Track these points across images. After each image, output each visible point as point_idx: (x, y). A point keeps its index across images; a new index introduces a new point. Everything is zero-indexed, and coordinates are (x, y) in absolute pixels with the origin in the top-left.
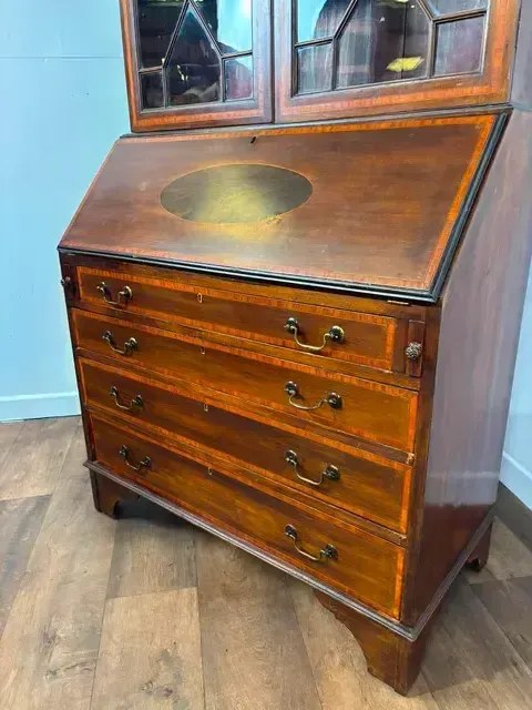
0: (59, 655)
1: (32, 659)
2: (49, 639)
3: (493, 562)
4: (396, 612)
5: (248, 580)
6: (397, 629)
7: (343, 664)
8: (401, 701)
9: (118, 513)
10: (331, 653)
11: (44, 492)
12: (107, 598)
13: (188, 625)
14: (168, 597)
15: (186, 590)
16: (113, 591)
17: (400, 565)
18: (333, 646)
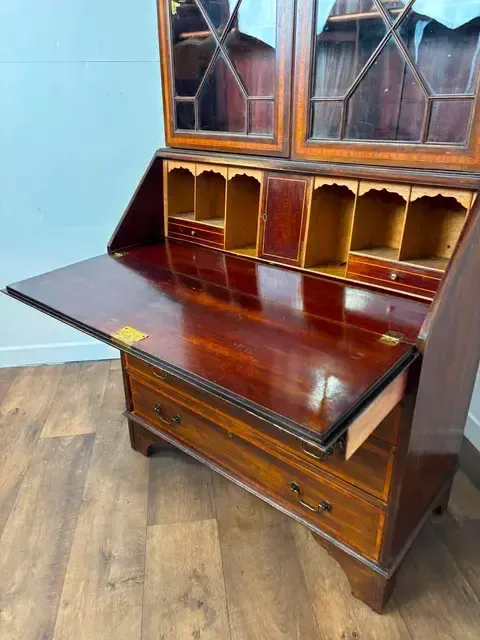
0: (115, 571)
1: (95, 573)
2: (106, 558)
3: (453, 505)
4: (376, 557)
5: (257, 513)
6: (376, 568)
7: (332, 587)
8: (377, 617)
9: (150, 452)
10: (324, 578)
11: (89, 430)
12: (148, 525)
13: (212, 551)
14: (195, 526)
15: (208, 521)
16: (152, 521)
17: (382, 523)
18: (324, 570)
